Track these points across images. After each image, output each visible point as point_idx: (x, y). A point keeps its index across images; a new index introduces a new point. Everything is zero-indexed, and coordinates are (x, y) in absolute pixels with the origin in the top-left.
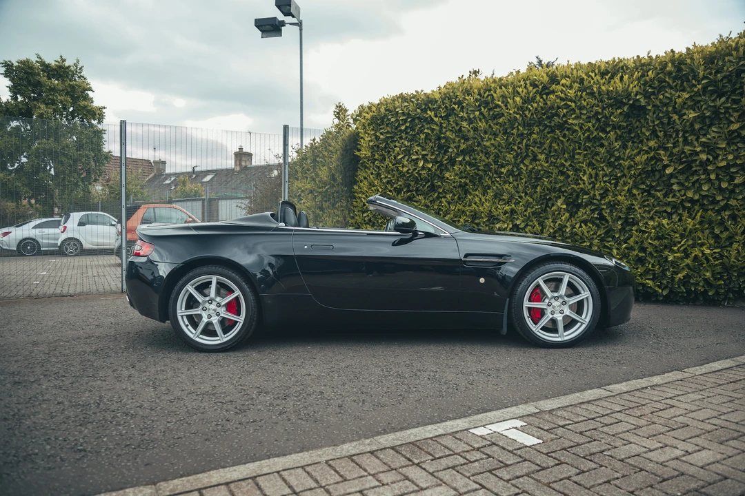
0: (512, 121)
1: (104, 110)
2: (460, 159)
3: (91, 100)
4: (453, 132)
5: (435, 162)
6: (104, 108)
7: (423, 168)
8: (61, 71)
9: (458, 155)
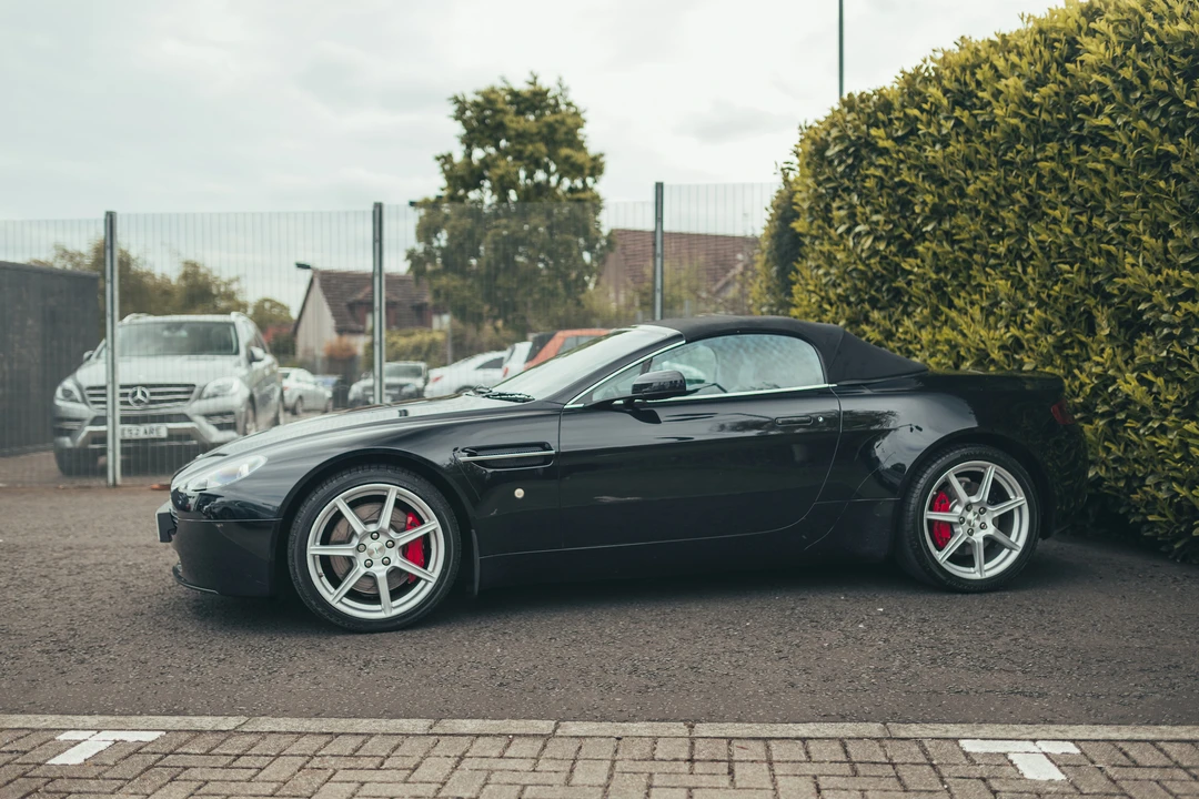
0: (1013, 135)
1: (601, 160)
2: (929, 228)
3: (580, 146)
4: (921, 170)
5: (890, 239)
6: (602, 155)
7: (874, 252)
8: (533, 101)
9: (926, 222)
